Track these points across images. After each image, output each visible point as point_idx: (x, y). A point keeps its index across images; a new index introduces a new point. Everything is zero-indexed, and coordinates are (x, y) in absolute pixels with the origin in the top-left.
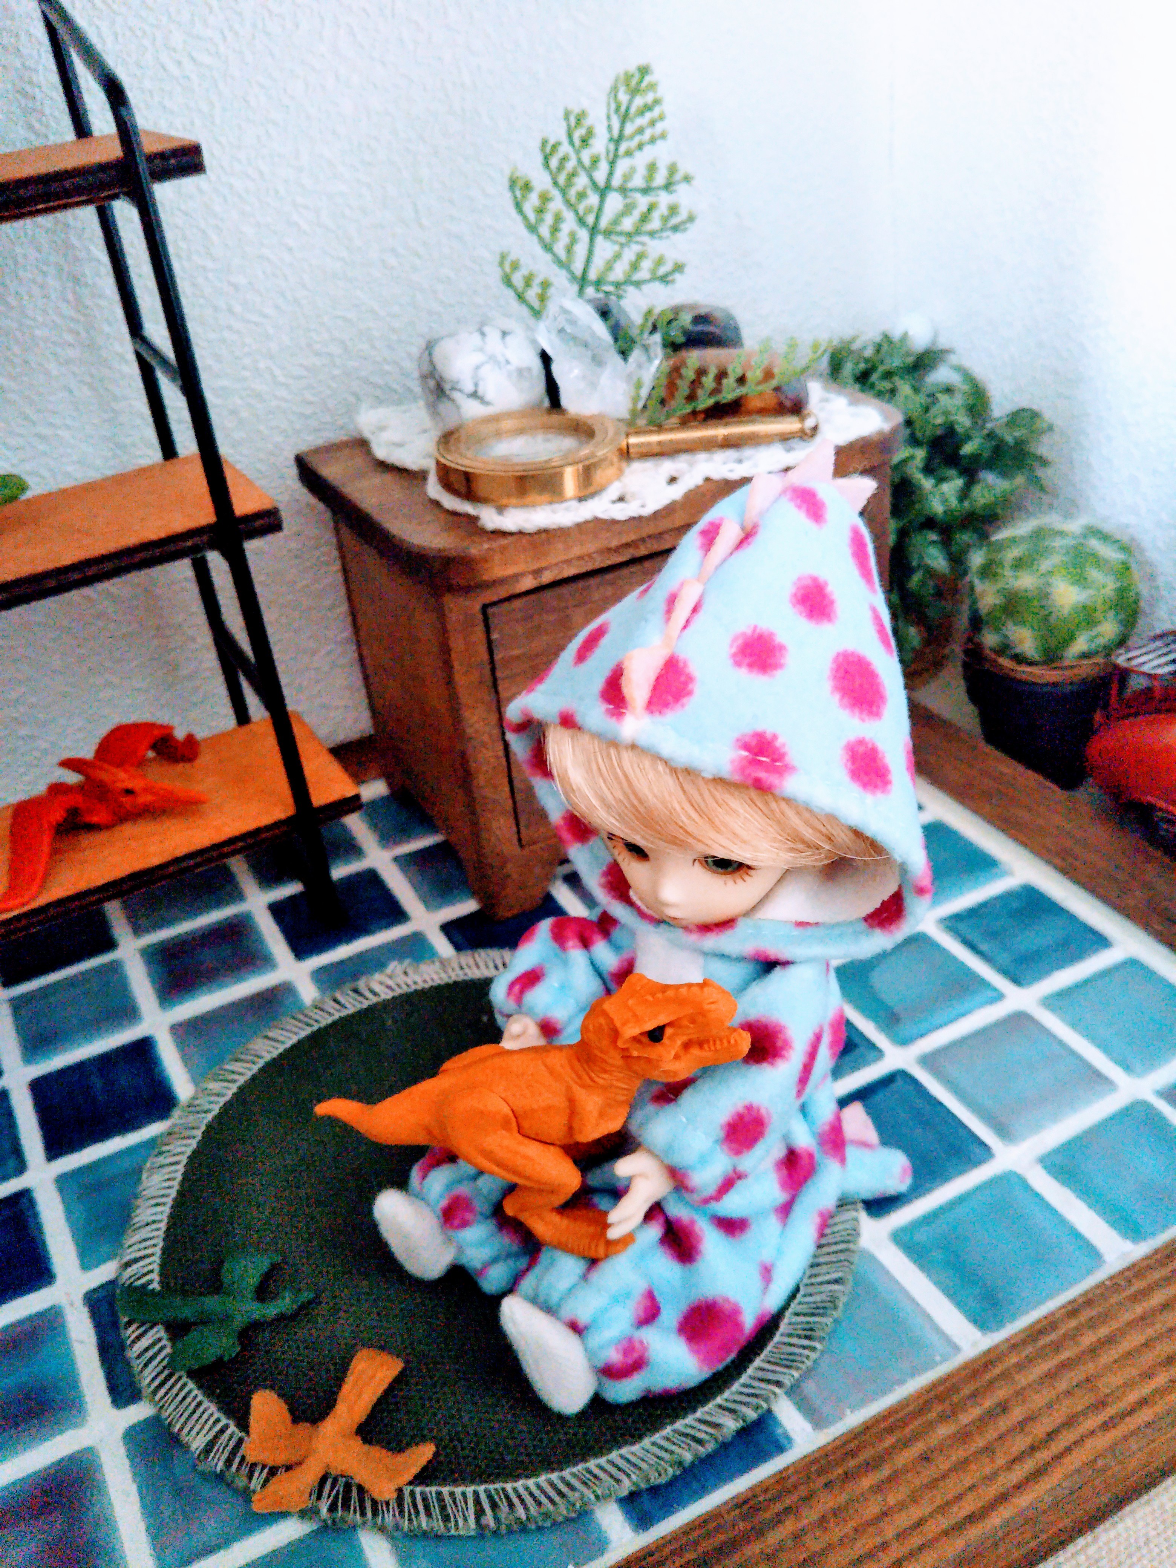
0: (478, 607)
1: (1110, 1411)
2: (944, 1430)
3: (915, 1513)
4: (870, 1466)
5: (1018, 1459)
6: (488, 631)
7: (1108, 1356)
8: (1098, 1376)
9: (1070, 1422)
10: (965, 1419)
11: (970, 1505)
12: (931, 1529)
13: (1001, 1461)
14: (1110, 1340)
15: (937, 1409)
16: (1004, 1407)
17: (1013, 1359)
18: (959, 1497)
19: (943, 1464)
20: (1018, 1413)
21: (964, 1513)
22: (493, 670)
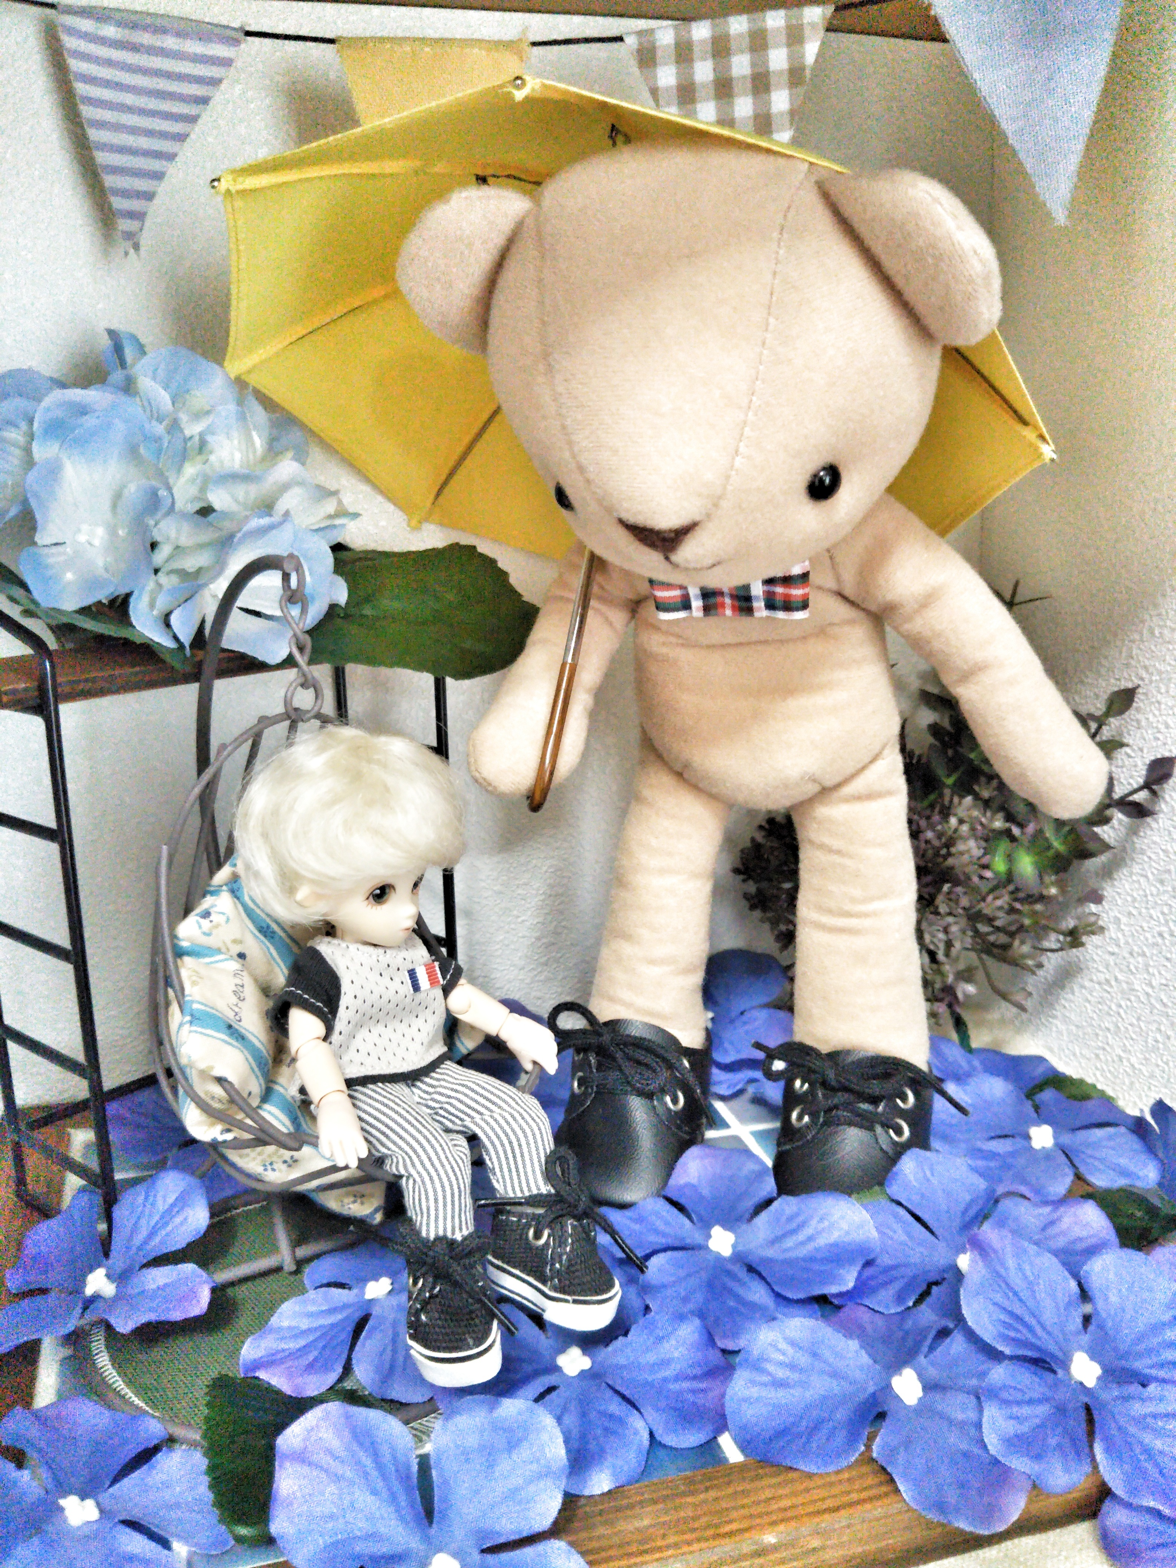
11: (829, 1503)
12: (801, 1511)
18: (824, 1499)
21: (824, 1507)
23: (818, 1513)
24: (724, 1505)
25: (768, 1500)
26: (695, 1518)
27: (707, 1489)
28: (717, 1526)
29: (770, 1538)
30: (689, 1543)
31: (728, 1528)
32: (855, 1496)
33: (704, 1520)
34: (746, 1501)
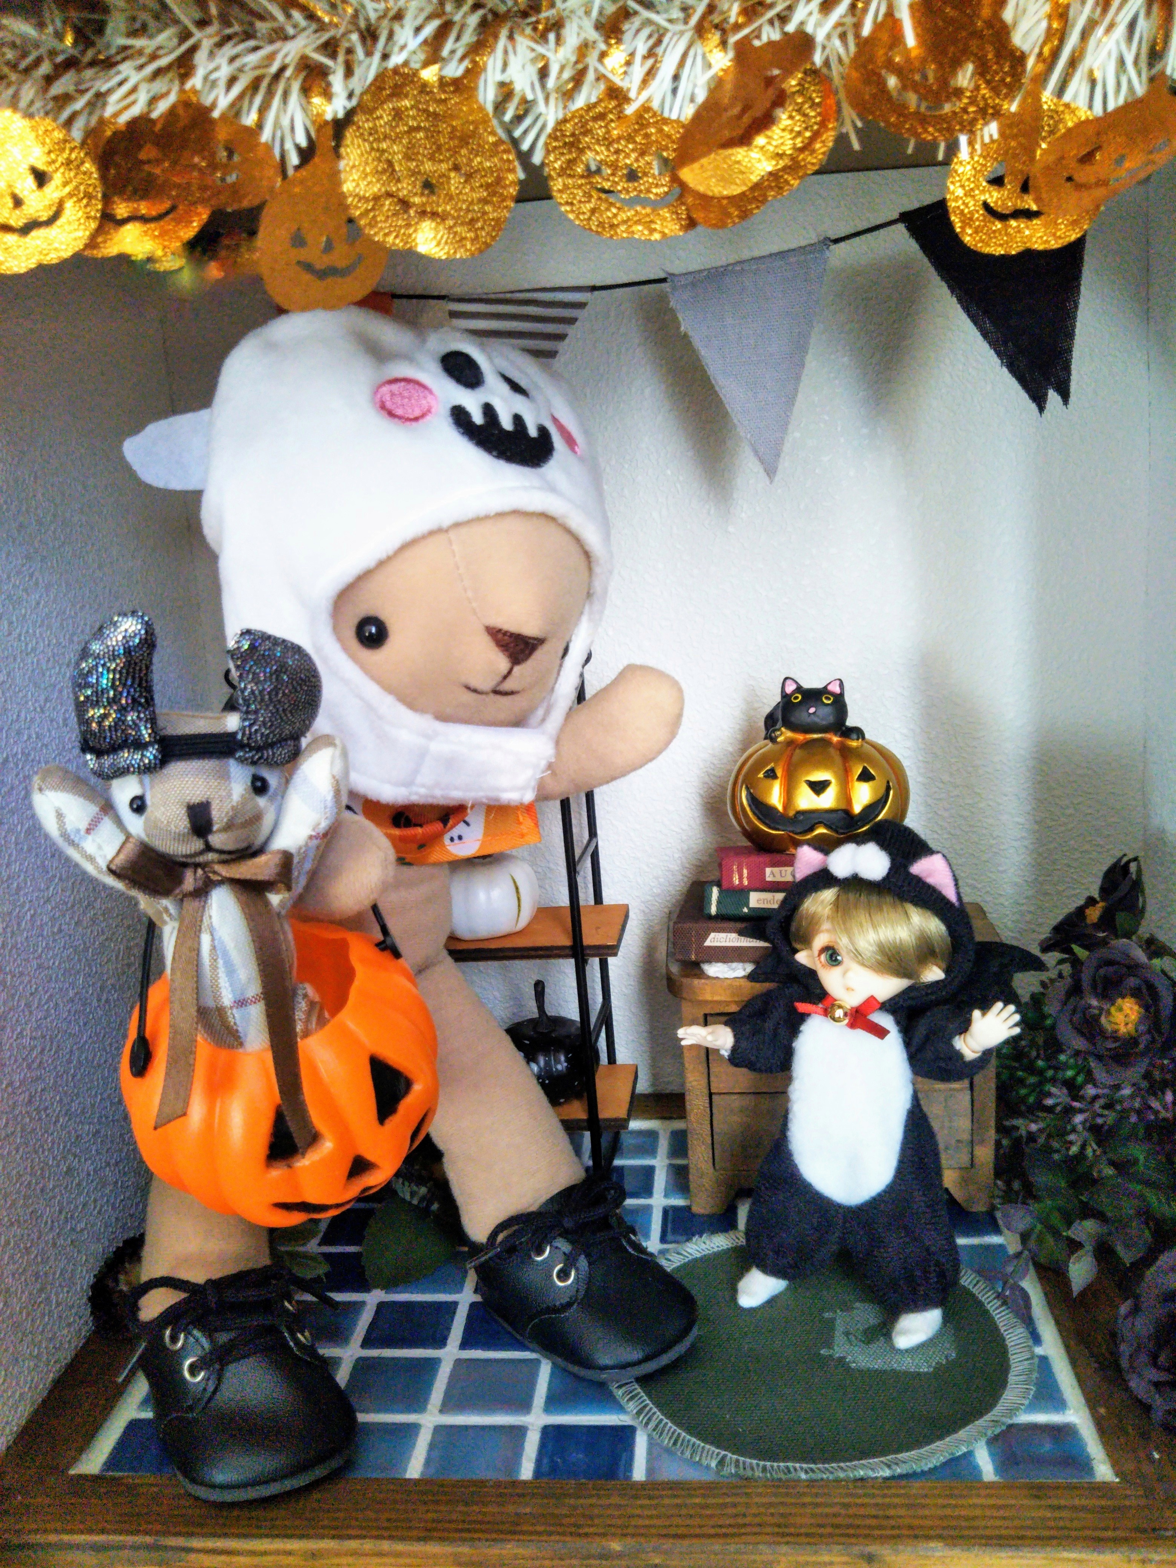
1: (786, 1530)
2: (697, 1501)
3: (652, 1522)
4: (650, 1498)
5: (721, 1526)
7: (809, 1510)
8: (795, 1515)
9: (760, 1525)
10: (711, 1501)
11: (680, 1531)
12: (653, 1531)
13: (711, 1523)
14: (817, 1505)
15: (702, 1491)
16: (734, 1505)
17: (760, 1490)
19: (684, 1511)
20: (740, 1510)
23: (665, 1536)
24: (596, 1511)
25: (631, 1517)
26: (566, 1516)
27: (591, 1496)
28: (579, 1526)
29: (616, 1546)
30: (550, 1534)
31: (587, 1530)
32: (705, 1530)
33: (573, 1520)
34: (616, 1513)
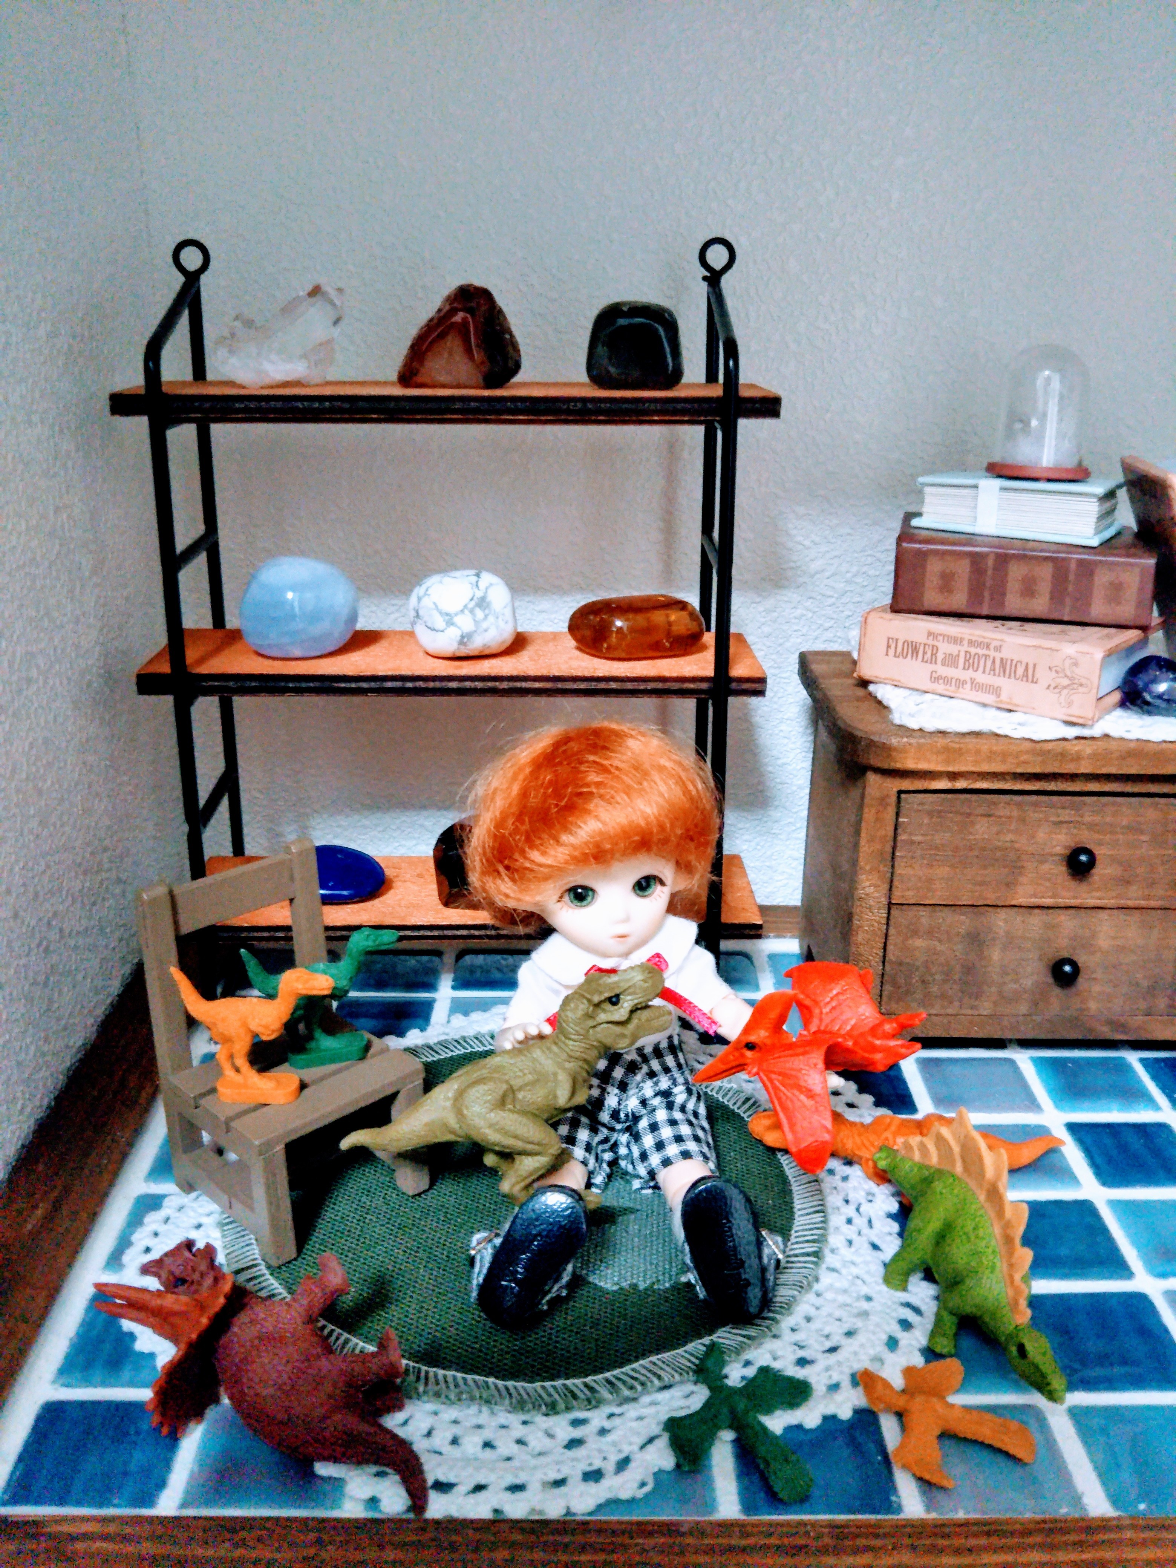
0: (895, 790)
2: (1038, 1556)
6: (898, 815)
10: (1061, 1557)
22: (894, 848)
27: (860, 1551)
